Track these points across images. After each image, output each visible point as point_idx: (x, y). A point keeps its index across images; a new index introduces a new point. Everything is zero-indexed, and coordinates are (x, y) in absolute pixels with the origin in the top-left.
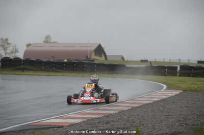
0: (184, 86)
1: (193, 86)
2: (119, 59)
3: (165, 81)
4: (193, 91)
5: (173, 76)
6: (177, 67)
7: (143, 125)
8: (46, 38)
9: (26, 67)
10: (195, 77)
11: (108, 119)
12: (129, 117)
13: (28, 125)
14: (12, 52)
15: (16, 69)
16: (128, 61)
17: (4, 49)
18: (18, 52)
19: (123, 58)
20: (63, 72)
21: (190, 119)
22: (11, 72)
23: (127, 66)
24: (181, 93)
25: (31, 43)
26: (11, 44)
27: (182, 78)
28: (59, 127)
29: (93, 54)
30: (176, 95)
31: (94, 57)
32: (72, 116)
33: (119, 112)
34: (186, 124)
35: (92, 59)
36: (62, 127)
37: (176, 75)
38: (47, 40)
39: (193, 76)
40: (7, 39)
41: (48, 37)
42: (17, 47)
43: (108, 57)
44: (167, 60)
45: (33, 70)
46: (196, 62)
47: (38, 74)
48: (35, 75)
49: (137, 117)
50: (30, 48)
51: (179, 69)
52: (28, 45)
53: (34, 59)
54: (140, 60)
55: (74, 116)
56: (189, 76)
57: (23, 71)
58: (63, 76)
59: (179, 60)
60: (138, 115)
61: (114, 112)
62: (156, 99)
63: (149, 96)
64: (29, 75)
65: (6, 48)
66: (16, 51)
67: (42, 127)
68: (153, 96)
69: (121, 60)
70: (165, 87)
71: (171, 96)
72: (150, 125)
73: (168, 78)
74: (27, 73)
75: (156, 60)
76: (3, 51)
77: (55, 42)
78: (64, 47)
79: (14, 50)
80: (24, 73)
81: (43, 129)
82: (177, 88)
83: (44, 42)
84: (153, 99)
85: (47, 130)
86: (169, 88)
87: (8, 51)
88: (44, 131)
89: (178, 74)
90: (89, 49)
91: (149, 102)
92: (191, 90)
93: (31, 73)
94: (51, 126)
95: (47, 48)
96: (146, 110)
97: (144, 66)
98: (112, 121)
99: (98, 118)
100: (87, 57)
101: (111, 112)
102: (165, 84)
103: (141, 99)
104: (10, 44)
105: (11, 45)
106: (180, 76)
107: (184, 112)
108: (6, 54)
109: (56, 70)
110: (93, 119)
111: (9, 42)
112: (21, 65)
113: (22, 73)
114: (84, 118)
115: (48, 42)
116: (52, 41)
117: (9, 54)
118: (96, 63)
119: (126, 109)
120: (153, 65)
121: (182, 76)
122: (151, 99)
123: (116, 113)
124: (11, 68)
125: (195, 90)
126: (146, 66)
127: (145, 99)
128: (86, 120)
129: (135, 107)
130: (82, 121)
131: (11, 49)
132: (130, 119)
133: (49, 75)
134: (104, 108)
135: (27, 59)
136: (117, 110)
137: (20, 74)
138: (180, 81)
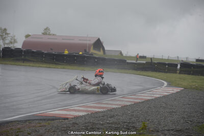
0: (185, 84)
1: (194, 84)
2: (118, 54)
3: (165, 77)
4: (194, 89)
5: (173, 73)
6: (177, 65)
7: (148, 120)
8: (45, 29)
9: (27, 58)
10: (196, 75)
11: (112, 113)
12: (133, 112)
13: (33, 115)
14: (11, 43)
15: (16, 60)
16: (126, 57)
17: (3, 39)
18: (16, 42)
19: (121, 53)
20: (63, 65)
21: (194, 117)
22: (12, 63)
23: (128, 61)
24: (182, 91)
25: (30, 34)
26: (10, 34)
27: (182, 76)
28: (65, 119)
29: (92, 48)
30: (177, 92)
31: (92, 51)
32: (76, 108)
33: (122, 107)
34: (191, 121)
35: (90, 53)
36: (67, 119)
37: (176, 73)
38: (46, 32)
39: (193, 74)
40: (5, 30)
41: (47, 29)
42: (15, 38)
43: (106, 52)
44: (166, 57)
45: (34, 62)
46: (195, 61)
47: (38, 65)
48: (36, 66)
49: (140, 112)
50: (29, 39)
51: (179, 67)
52: (27, 36)
53: (35, 51)
55: (78, 108)
56: (189, 74)
57: (23, 62)
58: (64, 68)
59: (178, 57)
61: (117, 106)
62: (158, 96)
63: (151, 93)
64: (29, 66)
65: (5, 38)
66: (15, 41)
67: (48, 118)
68: (154, 93)
69: (120, 55)
70: (166, 84)
71: (173, 93)
72: (155, 121)
73: (168, 74)
74: (28, 64)
75: (155, 57)
76: (2, 41)
77: (53, 35)
78: (63, 39)
79: (13, 41)
80: (24, 64)
81: (49, 120)
82: (177, 86)
83: (43, 34)
84: (155, 96)
85: (53, 122)
86: (170, 85)
87: (7, 41)
88: (49, 122)
89: (178, 72)
90: (88, 42)
91: (151, 98)
92: (191, 88)
93: (32, 64)
94: (56, 117)
95: (46, 39)
96: (148, 106)
97: (144, 62)
98: (117, 115)
99: (102, 112)
100: (85, 51)
101: (114, 106)
102: (166, 81)
103: (143, 95)
104: (8, 34)
106: (180, 73)
107: (187, 110)
108: (4, 44)
109: (57, 62)
110: (97, 113)
111: (8, 32)
112: (22, 55)
114: (88, 111)
115: (46, 34)
116: (51, 33)
117: (7, 44)
118: (97, 57)
119: (128, 104)
120: (153, 61)
121: (182, 74)
122: (152, 95)
123: (119, 108)
124: (12, 59)
125: (196, 88)
126: (146, 63)
127: (147, 95)
128: (90, 113)
129: (137, 103)
130: (86, 113)
131: (10, 39)
132: (135, 114)
133: (49, 67)
134: (106, 102)
135: (28, 50)
136: (120, 105)
137: (20, 65)
138: (180, 79)
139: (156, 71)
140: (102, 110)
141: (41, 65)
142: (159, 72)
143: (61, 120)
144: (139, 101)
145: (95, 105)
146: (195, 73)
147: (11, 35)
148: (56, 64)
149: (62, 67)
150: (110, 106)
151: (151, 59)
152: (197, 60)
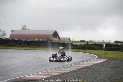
0: (108, 56)
1: (113, 56)
2: (68, 40)
3: (96, 53)
4: (113, 59)
5: (101, 50)
6: (103, 45)
7: (86, 79)
9: (12, 44)
10: (114, 51)
11: (64, 76)
12: (77, 75)
13: (17, 79)
14: (3, 35)
15: (6, 46)
16: (72, 41)
19: (69, 39)
20: (34, 47)
21: (114, 76)
22: (3, 48)
23: (73, 44)
24: (106, 60)
25: (14, 30)
29: (52, 36)
30: (104, 62)
31: (52, 38)
32: (42, 73)
33: (70, 72)
34: (112, 79)
35: (51, 40)
36: (37, 80)
37: (103, 50)
38: (24, 28)
39: (113, 51)
41: (24, 26)
42: (5, 32)
43: (60, 39)
44: (96, 41)
45: (17, 46)
47: (19, 48)
48: (18, 49)
50: (14, 33)
51: (104, 46)
52: (12, 31)
53: (17, 40)
54: (80, 41)
55: (44, 73)
56: (111, 50)
57: (10, 47)
58: (35, 50)
59: (104, 40)
60: (82, 73)
62: (92, 64)
63: (88, 62)
66: (5, 34)
67: (26, 80)
68: (90, 62)
69: (69, 40)
70: (96, 57)
71: (101, 62)
72: (90, 79)
73: (98, 51)
74: (13, 48)
78: (34, 32)
80: (11, 48)
82: (104, 58)
83: (22, 29)
86: (99, 57)
89: (104, 49)
90: (49, 33)
91: (87, 66)
92: (112, 59)
93: (15, 48)
94: (30, 79)
95: (24, 33)
96: (86, 70)
97: (83, 44)
98: (67, 77)
99: (58, 75)
100: (48, 38)
101: (65, 72)
102: (97, 55)
103: (83, 64)
105: (1, 31)
106: (105, 50)
107: (109, 72)
109: (31, 46)
110: (55, 76)
112: (9, 43)
113: (10, 48)
114: (50, 75)
115: (24, 29)
116: (27, 29)
117: (1, 36)
118: (55, 42)
119: (74, 70)
120: (89, 43)
121: (106, 50)
122: (89, 64)
123: (68, 72)
124: (3, 45)
125: (115, 59)
126: (84, 44)
127: (85, 64)
128: (51, 76)
129: (80, 69)
130: (48, 76)
131: (2, 33)
132: (78, 76)
133: (26, 49)
134: (61, 69)
135: (13, 39)
136: (69, 70)
137: (9, 49)
138: (105, 53)
139: (91, 49)
140: (58, 74)
141: (21, 48)
142: (93, 50)
143: (33, 81)
144: (80, 68)
145: (54, 71)
146: (114, 50)
147: (3, 31)
148: (30, 47)
149: (34, 49)
150: (63, 71)
151: (87, 42)
152: (115, 42)
